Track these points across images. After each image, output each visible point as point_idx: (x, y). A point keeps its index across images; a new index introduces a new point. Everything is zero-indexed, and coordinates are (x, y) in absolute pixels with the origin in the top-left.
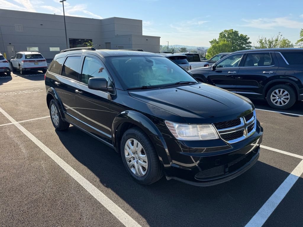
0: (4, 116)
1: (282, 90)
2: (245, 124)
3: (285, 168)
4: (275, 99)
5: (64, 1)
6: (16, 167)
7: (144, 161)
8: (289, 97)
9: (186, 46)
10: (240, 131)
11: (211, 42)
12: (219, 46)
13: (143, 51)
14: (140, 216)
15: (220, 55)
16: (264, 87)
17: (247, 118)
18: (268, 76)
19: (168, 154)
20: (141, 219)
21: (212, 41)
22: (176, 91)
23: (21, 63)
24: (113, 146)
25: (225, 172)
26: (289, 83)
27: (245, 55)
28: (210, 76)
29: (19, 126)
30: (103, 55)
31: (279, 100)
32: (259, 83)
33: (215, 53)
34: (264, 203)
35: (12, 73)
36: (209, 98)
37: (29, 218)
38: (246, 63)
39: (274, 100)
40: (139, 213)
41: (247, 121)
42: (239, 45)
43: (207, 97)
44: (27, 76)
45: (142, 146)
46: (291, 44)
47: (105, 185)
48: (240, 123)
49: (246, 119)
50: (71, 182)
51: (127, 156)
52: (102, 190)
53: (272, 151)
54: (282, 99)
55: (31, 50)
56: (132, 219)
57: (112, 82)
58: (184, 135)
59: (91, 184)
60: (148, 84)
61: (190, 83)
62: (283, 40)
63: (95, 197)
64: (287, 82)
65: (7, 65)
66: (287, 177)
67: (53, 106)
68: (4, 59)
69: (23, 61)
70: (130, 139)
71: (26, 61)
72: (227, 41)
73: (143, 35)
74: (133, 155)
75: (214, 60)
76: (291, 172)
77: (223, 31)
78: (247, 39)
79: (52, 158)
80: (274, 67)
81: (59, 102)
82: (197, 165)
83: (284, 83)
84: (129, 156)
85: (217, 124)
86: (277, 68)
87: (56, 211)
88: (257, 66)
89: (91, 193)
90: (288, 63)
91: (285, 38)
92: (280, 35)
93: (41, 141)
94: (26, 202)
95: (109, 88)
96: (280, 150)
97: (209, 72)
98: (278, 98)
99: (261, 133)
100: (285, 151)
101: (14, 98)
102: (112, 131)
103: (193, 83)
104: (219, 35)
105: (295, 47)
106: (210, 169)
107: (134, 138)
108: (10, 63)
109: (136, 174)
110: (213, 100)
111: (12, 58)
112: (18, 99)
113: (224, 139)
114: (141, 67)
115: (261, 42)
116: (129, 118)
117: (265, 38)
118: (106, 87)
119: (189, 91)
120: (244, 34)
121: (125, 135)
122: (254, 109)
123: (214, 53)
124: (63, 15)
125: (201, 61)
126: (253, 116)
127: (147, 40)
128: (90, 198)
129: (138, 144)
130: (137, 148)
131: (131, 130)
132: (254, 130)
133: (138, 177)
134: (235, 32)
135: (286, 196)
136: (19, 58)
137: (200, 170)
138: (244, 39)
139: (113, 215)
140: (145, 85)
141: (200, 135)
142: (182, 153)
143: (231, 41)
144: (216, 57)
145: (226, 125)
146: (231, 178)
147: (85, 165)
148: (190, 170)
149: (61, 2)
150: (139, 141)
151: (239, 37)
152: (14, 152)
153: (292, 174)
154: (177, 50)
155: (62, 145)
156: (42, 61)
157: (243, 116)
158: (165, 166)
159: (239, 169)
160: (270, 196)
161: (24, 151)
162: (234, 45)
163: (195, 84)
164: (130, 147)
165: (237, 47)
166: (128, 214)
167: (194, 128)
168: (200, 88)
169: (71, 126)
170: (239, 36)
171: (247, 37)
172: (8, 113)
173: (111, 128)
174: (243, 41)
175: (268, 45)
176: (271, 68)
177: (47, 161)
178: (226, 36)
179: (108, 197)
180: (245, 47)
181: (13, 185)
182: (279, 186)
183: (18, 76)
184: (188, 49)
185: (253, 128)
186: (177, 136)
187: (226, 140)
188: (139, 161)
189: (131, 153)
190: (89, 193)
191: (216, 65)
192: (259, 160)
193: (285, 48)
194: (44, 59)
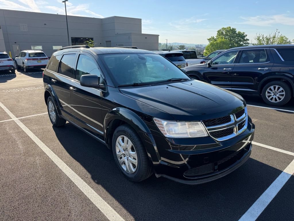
0: (5, 113)
1: (277, 87)
2: (235, 121)
3: (277, 166)
4: (271, 96)
5: (66, 2)
6: (12, 163)
7: (134, 158)
8: (284, 93)
9: (185, 44)
10: (230, 129)
11: (208, 40)
12: (217, 43)
13: (137, 49)
14: (128, 213)
15: (217, 52)
16: (259, 83)
17: (238, 115)
18: (263, 73)
19: (157, 151)
20: (129, 216)
21: (210, 39)
22: (167, 88)
23: (25, 61)
24: (105, 142)
25: (215, 170)
26: (284, 79)
27: (240, 51)
28: (206, 73)
29: (19, 122)
30: (96, 53)
31: (274, 97)
32: (254, 80)
33: (213, 50)
34: (254, 202)
35: (16, 71)
36: (199, 95)
37: (19, 214)
38: (241, 60)
39: (269, 96)
40: (127, 210)
41: (237, 118)
42: (237, 43)
43: (197, 94)
44: (29, 73)
45: (132, 143)
46: (288, 41)
47: (96, 181)
48: (231, 120)
49: (236, 116)
50: (63, 178)
51: (118, 152)
52: (92, 186)
53: (266, 148)
54: (277, 95)
55: (36, 49)
56: (120, 216)
57: (104, 79)
58: (173, 133)
59: (82, 181)
60: (139, 81)
61: (182, 80)
62: (281, 37)
63: (86, 194)
64: (282, 79)
65: (12, 63)
66: (279, 175)
67: (50, 103)
68: (8, 57)
69: (26, 59)
70: (121, 136)
71: (30, 59)
72: (225, 38)
73: (142, 33)
74: (124, 152)
75: (211, 57)
76: (284, 170)
77: (221, 29)
78: (245, 37)
79: (47, 154)
80: (269, 64)
81: (55, 99)
82: (186, 163)
83: (279, 79)
84: (120, 153)
85: (207, 121)
86: (272, 64)
87: (46, 207)
88: (252, 63)
89: (81, 189)
90: (283, 60)
91: (283, 35)
92: (277, 32)
93: (38, 137)
94: (17, 198)
95: (101, 85)
96: (274, 147)
97: (205, 69)
98: (273, 94)
99: (252, 130)
100: (278, 148)
101: (16, 95)
102: (104, 127)
103: (186, 80)
104: (217, 32)
105: (292, 44)
106: (199, 167)
107: (124, 135)
108: (15, 61)
109: (126, 171)
110: (203, 97)
111: (17, 56)
112: (20, 96)
113: (214, 137)
114: (135, 64)
115: (258, 39)
116: (121, 115)
117: (262, 35)
118: (98, 84)
119: (180, 88)
120: (242, 32)
121: (116, 132)
122: (245, 106)
123: (211, 50)
124: (65, 15)
125: (198, 58)
126: (244, 113)
127: (146, 38)
128: (80, 194)
129: (128, 140)
130: (127, 145)
131: (121, 127)
132: (245, 127)
133: (128, 174)
134: (233, 29)
135: (277, 194)
136: (23, 56)
137: (189, 168)
138: (242, 36)
139: (101, 212)
140: (137, 83)
141: (188, 132)
142: (171, 150)
143: (228, 39)
144: (213, 54)
145: (216, 122)
146: (221, 176)
147: (78, 161)
148: (179, 167)
149: (63, 2)
150: (129, 138)
151: (237, 35)
152: (11, 148)
153: (285, 173)
154: (176, 48)
155: (58, 141)
156: (44, 59)
157: (234, 113)
158: (154, 163)
159: (230, 167)
160: (261, 195)
161: (21, 147)
162: (232, 42)
163: (187, 81)
164: (121, 144)
165: (235, 44)
166: (117, 211)
167: (182, 125)
168: (192, 85)
169: (67, 122)
170: (236, 33)
171: (245, 34)
172: (9, 110)
173: (103, 124)
174: (241, 38)
175: (266, 42)
176: (267, 64)
177: (41, 157)
178: (224, 33)
179: (98, 193)
180: (243, 44)
181: (7, 181)
182: (271, 184)
183: (22, 74)
184: (186, 46)
185: (244, 125)
186: (166, 134)
187: (215, 138)
188: (129, 158)
189: (122, 150)
190: (80, 190)
191: (212, 62)
192: (251, 157)
193: (283, 45)
194: (47, 57)
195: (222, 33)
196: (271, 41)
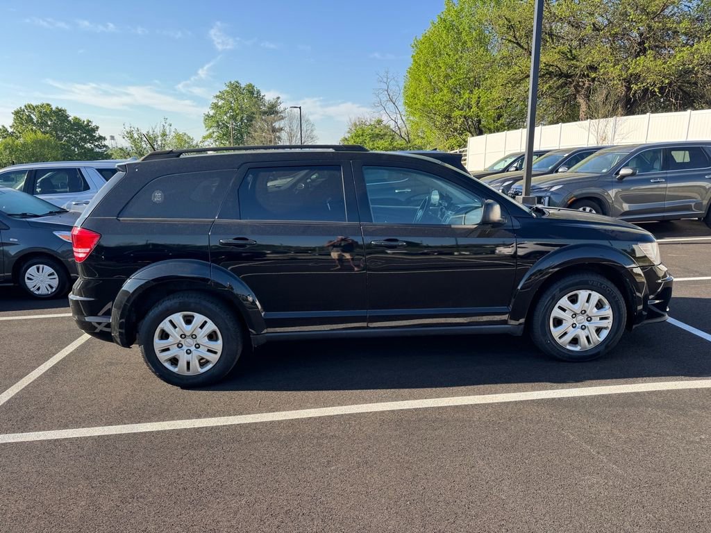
45: (600, 296)
62: (178, 135)
74: (573, 321)
77: (23, 107)
78: (93, 130)
91: (181, 131)
104: (13, 116)
109: (581, 349)
115: (131, 138)
117: (136, 129)
120: (84, 118)
130: (586, 304)
133: (586, 351)
134: (59, 110)
138: (86, 130)
151: (72, 125)
170: (70, 121)
171: (92, 125)
174: (84, 133)
178: (35, 120)
180: (92, 149)
186: (654, 261)
195: (30, 120)
196: (159, 143)
